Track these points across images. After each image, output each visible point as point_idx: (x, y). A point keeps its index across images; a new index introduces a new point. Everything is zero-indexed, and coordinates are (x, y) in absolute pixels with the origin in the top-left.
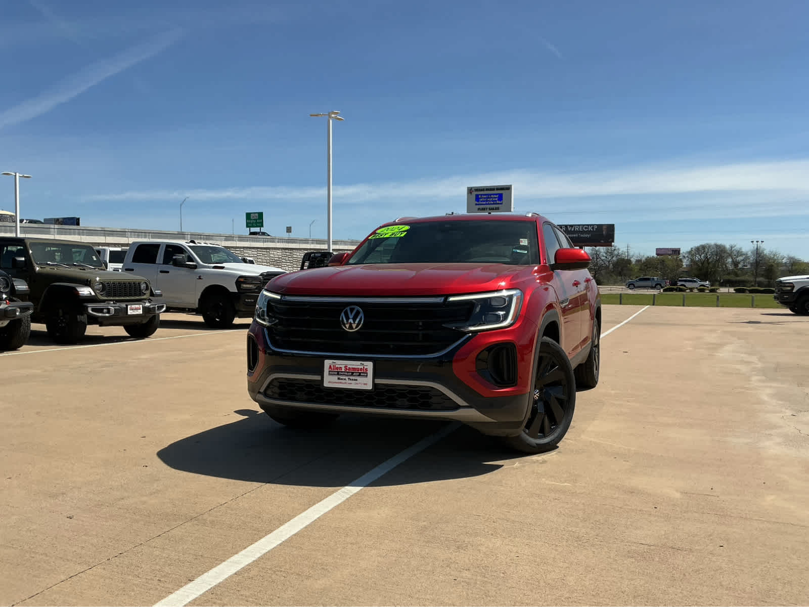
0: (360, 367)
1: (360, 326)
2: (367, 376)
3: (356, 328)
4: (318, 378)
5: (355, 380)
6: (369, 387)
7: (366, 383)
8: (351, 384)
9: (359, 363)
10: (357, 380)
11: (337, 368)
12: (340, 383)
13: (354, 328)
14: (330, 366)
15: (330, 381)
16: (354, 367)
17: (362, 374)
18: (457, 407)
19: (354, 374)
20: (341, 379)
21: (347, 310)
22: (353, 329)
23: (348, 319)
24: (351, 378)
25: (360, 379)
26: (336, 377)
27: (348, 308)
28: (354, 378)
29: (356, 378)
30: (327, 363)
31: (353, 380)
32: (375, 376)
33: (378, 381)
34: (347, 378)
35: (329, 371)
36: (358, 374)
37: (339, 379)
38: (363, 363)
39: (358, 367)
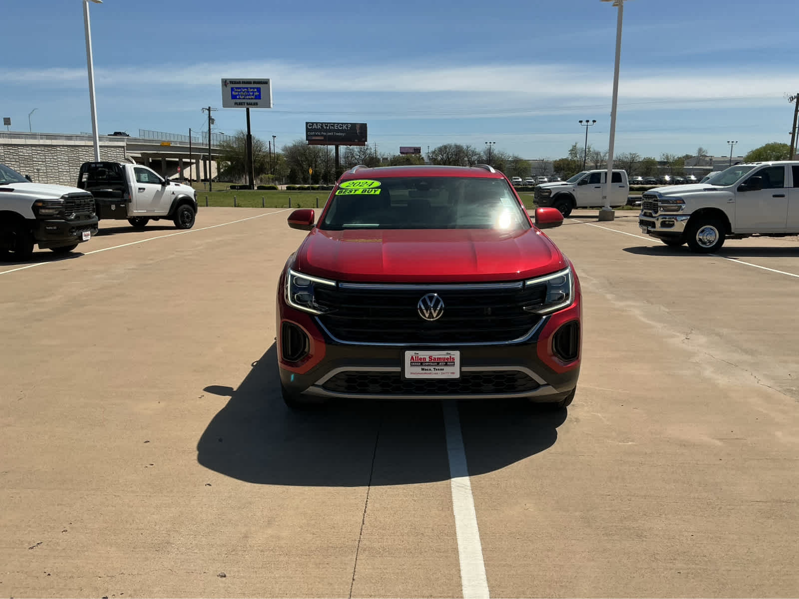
0: (446, 357)
1: (441, 315)
2: (454, 365)
3: (436, 317)
4: (398, 369)
5: (441, 370)
6: (457, 375)
7: (453, 372)
8: (437, 373)
9: (445, 352)
10: (443, 370)
11: (421, 359)
12: (425, 373)
13: (435, 317)
14: (412, 357)
15: (412, 372)
16: (440, 357)
17: (448, 364)
18: (537, 386)
19: (440, 364)
20: (426, 370)
21: (425, 298)
22: (433, 318)
23: (427, 308)
24: (437, 368)
25: (447, 369)
26: (420, 368)
27: (426, 297)
28: (440, 368)
29: (442, 368)
30: (409, 354)
31: (439, 370)
32: (462, 365)
33: (465, 369)
34: (432, 368)
35: (411, 362)
36: (444, 364)
37: (423, 369)
38: (449, 352)
39: (444, 356)
